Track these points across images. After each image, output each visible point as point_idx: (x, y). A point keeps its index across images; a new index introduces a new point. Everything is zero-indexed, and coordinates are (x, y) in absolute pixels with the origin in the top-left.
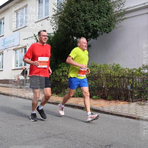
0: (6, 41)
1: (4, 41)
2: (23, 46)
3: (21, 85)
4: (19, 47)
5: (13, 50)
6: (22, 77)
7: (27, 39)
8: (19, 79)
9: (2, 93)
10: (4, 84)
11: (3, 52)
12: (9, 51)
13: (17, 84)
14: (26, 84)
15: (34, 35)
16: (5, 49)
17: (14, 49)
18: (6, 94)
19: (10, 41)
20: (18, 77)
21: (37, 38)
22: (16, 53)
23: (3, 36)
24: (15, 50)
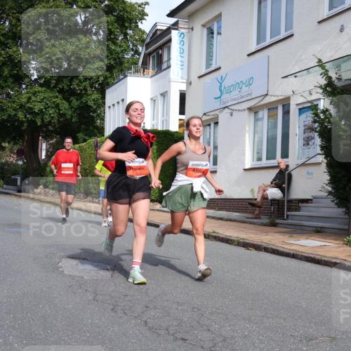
0: (226, 84)
1: (221, 86)
2: (281, 98)
3: (270, 215)
4: (268, 100)
5: (247, 112)
6: (274, 193)
7: (295, 75)
8: (267, 199)
9: (222, 236)
10: (219, 210)
11: (218, 117)
12: (234, 113)
13: (260, 213)
14: (289, 213)
15: (320, 61)
16: (224, 108)
17: (250, 109)
18: (234, 240)
19: (238, 85)
20: (264, 191)
21: (327, 71)
22: (256, 120)
23: (219, 68)
24: (254, 110)
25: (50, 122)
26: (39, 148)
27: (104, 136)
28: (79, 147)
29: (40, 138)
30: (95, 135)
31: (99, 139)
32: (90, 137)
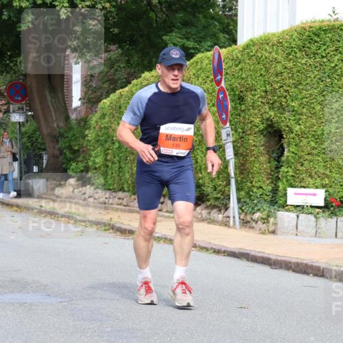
30: (215, 42)
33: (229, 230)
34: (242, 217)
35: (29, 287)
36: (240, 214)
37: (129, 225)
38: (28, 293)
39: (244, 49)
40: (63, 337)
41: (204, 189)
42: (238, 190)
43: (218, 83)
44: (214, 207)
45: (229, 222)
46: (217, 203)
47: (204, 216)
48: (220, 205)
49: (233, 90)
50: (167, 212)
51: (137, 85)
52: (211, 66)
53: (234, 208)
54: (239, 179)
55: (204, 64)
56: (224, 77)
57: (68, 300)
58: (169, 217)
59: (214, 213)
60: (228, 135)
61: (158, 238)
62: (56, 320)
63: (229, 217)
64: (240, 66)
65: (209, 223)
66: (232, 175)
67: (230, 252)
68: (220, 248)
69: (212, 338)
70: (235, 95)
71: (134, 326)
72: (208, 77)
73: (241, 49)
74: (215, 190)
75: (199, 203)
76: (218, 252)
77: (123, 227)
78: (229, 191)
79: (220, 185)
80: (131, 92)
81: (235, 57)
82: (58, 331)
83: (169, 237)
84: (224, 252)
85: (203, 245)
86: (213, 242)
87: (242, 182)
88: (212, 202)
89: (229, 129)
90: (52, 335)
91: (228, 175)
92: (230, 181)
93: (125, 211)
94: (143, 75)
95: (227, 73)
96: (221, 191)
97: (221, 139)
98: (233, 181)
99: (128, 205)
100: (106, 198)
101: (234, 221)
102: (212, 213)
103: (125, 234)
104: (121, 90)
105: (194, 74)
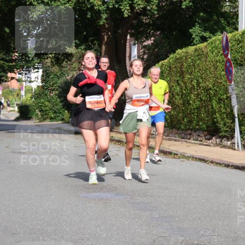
25: (145, 9)
26: (127, 54)
27: (237, 29)
28: (196, 50)
29: (128, 37)
30: (222, 30)
31: (230, 35)
32: (214, 32)
33: (235, 151)
34: (243, 143)
35: (105, 189)
36: (241, 141)
37: (168, 148)
38: (105, 192)
39: (243, 34)
40: (127, 221)
41: (218, 125)
42: (240, 125)
43: (226, 56)
44: (225, 137)
45: (234, 146)
46: (226, 134)
47: (218, 142)
48: (228, 135)
49: (235, 60)
50: (194, 140)
51: (173, 58)
52: (221, 45)
53: (237, 137)
54: (241, 118)
55: (217, 44)
56: (230, 52)
57: (130, 197)
58: (195, 143)
59: (225, 141)
60: (233, 90)
61: (188, 157)
62: (122, 210)
63: (235, 143)
64: (240, 45)
65: (221, 147)
66: (236, 116)
67: (236, 166)
68: (229, 163)
69: (224, 222)
70: (237, 63)
71: (174, 214)
72: (219, 52)
73: (241, 34)
74: (225, 125)
75: (215, 134)
76: (227, 166)
77: (165, 150)
78: (234, 126)
79: (228, 122)
80: (169, 62)
81: (237, 39)
82: (124, 217)
83: (195, 156)
84: (232, 166)
85: (218, 161)
86: (224, 159)
87: (243, 120)
88: (223, 134)
89: (234, 86)
90: (120, 220)
91: (234, 116)
92: (234, 120)
93: (166, 139)
94: (177, 52)
95: (232, 50)
96: (229, 126)
97: (228, 93)
98: (237, 120)
99: (168, 136)
100: (154, 131)
101: (238, 146)
102: (223, 141)
103: (167, 154)
104: (162, 62)
105: (210, 51)
